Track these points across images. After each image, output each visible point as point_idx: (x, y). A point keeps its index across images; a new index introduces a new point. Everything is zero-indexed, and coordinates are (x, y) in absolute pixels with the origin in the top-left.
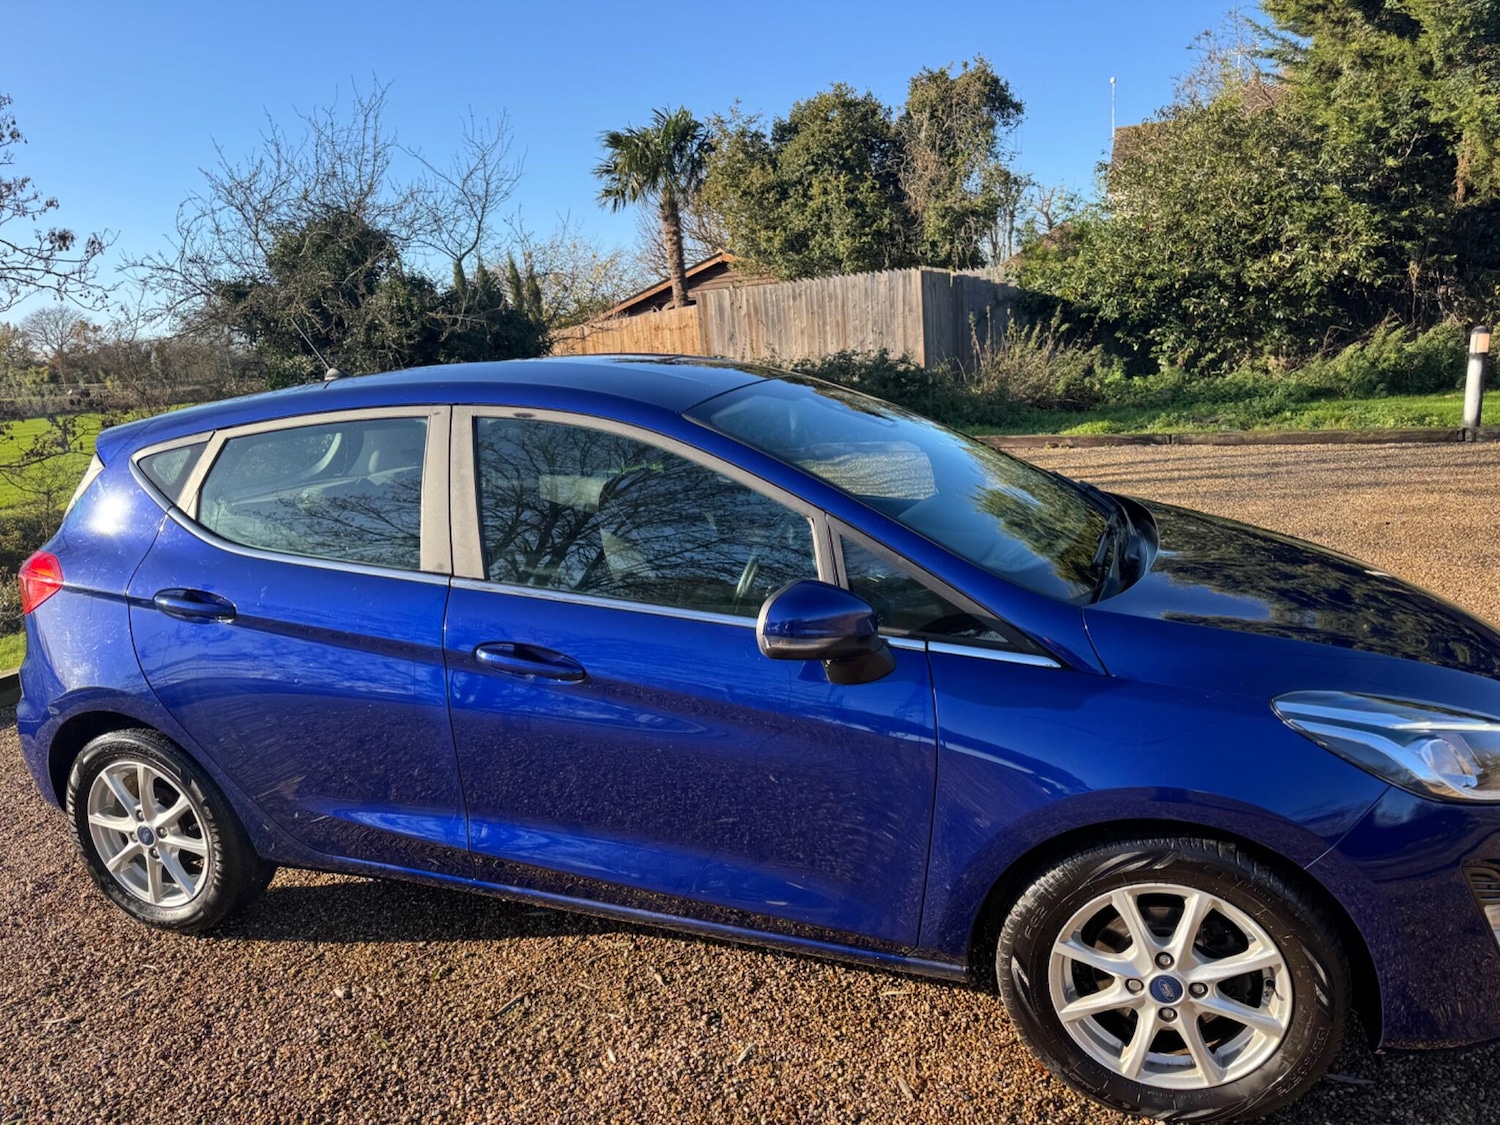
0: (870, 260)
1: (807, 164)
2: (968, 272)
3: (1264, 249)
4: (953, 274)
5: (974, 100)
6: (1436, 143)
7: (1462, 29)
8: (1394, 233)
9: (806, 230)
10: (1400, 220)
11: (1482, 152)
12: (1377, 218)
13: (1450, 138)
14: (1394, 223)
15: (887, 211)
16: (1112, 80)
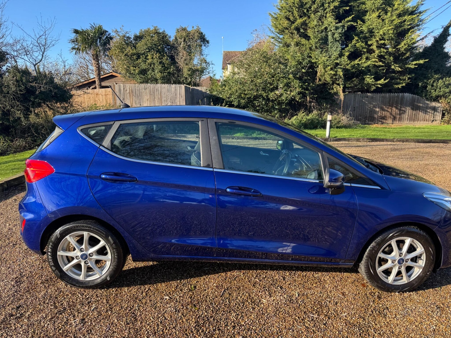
0: (167, 80)
1: (146, 49)
2: (196, 88)
3: (272, 90)
4: (191, 87)
5: (196, 38)
6: (313, 67)
7: (319, 40)
8: (303, 88)
9: (146, 69)
10: (305, 86)
11: (323, 70)
12: (300, 84)
13: (316, 66)
14: (304, 86)
15: (172, 67)
16: (222, 37)
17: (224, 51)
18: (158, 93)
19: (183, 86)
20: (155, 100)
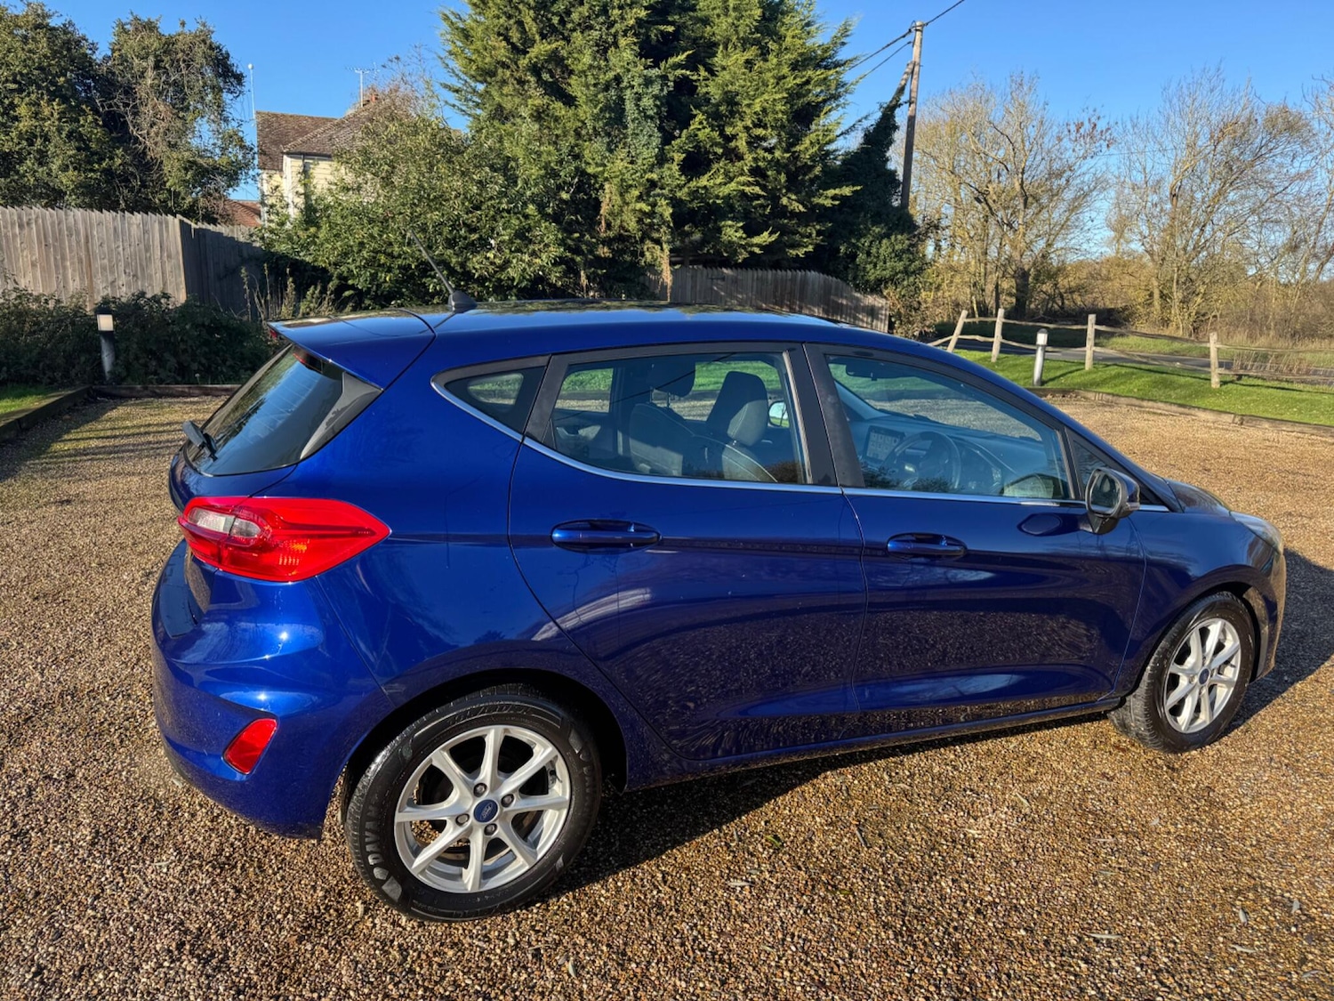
0: (101, 196)
1: (7, 81)
2: (211, 227)
3: (474, 247)
4: (193, 225)
6: (587, 186)
8: (568, 248)
9: (11, 153)
10: (573, 240)
11: (617, 199)
12: (560, 236)
13: (597, 186)
14: (569, 242)
15: (119, 152)
16: (250, 66)
17: (259, 110)
18: (78, 242)
19: (174, 222)
20: (65, 268)
